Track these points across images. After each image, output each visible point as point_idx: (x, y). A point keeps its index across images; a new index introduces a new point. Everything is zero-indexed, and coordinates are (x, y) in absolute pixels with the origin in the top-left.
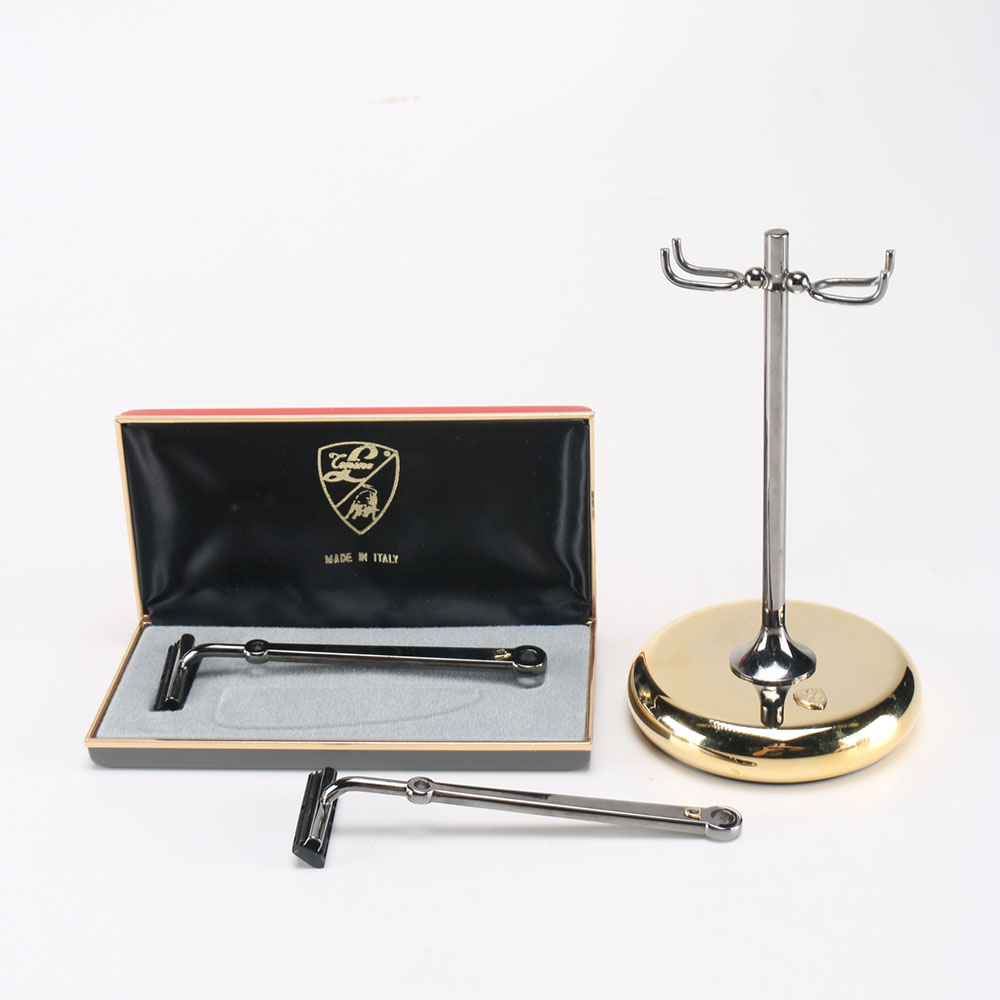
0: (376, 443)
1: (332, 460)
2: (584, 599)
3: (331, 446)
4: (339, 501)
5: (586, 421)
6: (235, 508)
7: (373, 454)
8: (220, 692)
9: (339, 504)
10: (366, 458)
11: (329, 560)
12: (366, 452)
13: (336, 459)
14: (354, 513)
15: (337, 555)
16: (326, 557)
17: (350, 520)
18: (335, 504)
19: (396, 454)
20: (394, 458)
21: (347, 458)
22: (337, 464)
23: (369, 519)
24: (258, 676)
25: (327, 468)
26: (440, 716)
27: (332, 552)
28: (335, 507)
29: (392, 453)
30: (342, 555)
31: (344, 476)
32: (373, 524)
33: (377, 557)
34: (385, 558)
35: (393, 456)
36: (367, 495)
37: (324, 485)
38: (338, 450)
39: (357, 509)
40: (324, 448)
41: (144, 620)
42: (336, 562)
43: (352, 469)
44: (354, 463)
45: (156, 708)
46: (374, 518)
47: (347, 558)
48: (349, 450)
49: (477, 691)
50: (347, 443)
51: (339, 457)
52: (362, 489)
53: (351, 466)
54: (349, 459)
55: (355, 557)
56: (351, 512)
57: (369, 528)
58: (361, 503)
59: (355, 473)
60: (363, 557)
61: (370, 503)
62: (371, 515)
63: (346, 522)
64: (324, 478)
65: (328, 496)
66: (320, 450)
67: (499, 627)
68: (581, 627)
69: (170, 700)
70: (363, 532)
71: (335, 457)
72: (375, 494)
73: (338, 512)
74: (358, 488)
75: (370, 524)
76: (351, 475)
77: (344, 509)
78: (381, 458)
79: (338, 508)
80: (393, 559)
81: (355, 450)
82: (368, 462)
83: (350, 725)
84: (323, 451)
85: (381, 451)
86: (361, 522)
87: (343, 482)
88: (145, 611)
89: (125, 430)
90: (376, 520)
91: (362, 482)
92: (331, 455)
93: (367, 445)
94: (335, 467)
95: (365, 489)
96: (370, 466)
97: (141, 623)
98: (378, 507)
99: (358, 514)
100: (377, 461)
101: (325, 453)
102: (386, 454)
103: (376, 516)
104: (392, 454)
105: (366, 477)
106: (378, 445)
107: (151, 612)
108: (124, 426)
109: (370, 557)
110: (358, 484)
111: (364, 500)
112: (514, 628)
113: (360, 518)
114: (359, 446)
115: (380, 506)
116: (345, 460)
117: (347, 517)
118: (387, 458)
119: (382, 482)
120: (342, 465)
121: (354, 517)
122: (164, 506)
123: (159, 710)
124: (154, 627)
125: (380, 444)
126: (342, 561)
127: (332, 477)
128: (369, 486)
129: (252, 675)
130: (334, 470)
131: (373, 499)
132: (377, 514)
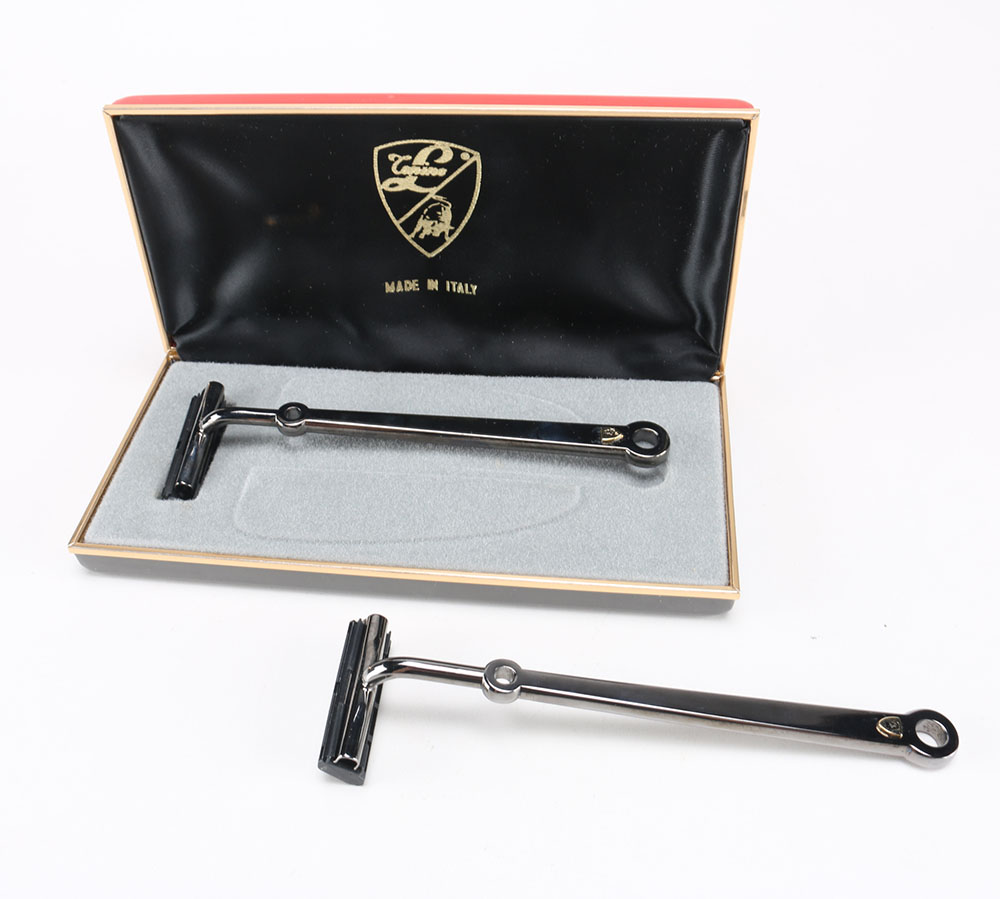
0: (451, 142)
1: (393, 162)
2: (710, 349)
3: (390, 145)
4: (402, 216)
5: (748, 123)
6: (271, 221)
7: (447, 157)
8: (245, 472)
9: (403, 219)
10: (438, 161)
11: (390, 288)
12: (438, 153)
13: (398, 162)
14: (421, 231)
15: (400, 283)
16: (387, 284)
17: (416, 239)
18: (398, 219)
19: (477, 157)
20: (475, 163)
21: (412, 160)
22: (399, 168)
23: (441, 239)
24: (294, 449)
25: (386, 174)
26: (529, 532)
27: (393, 279)
28: (397, 223)
29: (471, 155)
30: (407, 282)
31: (407, 184)
32: (446, 245)
33: (451, 286)
34: (460, 287)
35: (473, 159)
36: (439, 208)
37: (382, 196)
38: (400, 150)
39: (425, 226)
40: (381, 147)
41: (171, 353)
42: (398, 291)
43: (419, 176)
44: (421, 167)
45: (163, 496)
46: (447, 238)
47: (412, 285)
48: (414, 150)
49: (577, 489)
50: (412, 141)
51: (401, 159)
52: (432, 201)
53: (418, 171)
54: (414, 163)
55: (423, 285)
56: (417, 229)
57: (440, 249)
58: (431, 219)
59: (423, 181)
60: (433, 285)
61: (442, 219)
62: (443, 234)
63: (411, 242)
64: (383, 187)
65: (388, 209)
66: (376, 150)
67: (602, 380)
68: (707, 385)
69: (181, 485)
70: (433, 254)
71: (396, 159)
72: (449, 208)
73: (400, 229)
74: (426, 199)
75: (442, 244)
76: (417, 183)
77: (409, 226)
78: (457, 161)
79: (401, 225)
80: (470, 290)
81: (422, 151)
82: (439, 166)
83: (409, 541)
84: (380, 152)
85: (457, 153)
86: (431, 242)
87: (407, 191)
88: (171, 343)
89: (118, 123)
90: (449, 240)
91: (432, 192)
92: (391, 157)
93: (439, 144)
94: (396, 172)
95: (436, 201)
96: (442, 172)
97: (168, 357)
98: (452, 225)
99: (427, 232)
100: (451, 167)
101: (383, 154)
102: (464, 156)
103: (450, 235)
104: (472, 157)
105: (437, 186)
106: (452, 145)
107: (178, 345)
108: (115, 119)
109: (442, 285)
110: (425, 195)
111: (434, 215)
112: (621, 383)
113: (429, 237)
114: (427, 145)
115: (455, 222)
116: (409, 163)
117: (413, 235)
118: (465, 162)
119: (458, 193)
120: (405, 170)
121: (422, 236)
122: (181, 221)
123: (167, 498)
124: (181, 363)
125: (455, 143)
126: (407, 289)
127: (392, 186)
128: (441, 198)
129: (288, 447)
130: (396, 176)
131: (447, 215)
132: (451, 233)
